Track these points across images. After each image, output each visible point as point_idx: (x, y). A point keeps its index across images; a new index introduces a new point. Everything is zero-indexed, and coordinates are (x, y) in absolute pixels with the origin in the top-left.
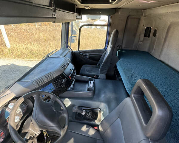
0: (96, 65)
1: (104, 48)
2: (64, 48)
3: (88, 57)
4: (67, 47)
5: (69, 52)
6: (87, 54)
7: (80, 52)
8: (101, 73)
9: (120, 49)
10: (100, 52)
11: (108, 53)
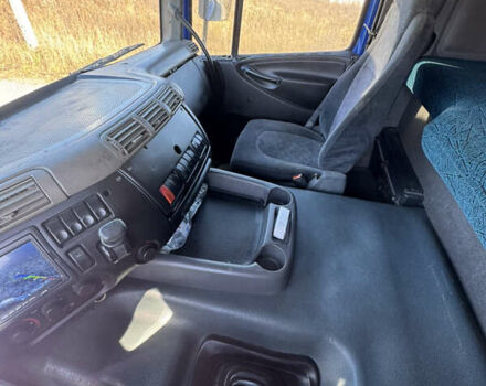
0: (303, 125)
1: (348, 45)
2: (171, 41)
3: (272, 87)
4: (187, 34)
5: (192, 58)
6: (269, 73)
7: (241, 65)
8: (324, 167)
9: (428, 53)
10: (325, 67)
11: (377, 77)
